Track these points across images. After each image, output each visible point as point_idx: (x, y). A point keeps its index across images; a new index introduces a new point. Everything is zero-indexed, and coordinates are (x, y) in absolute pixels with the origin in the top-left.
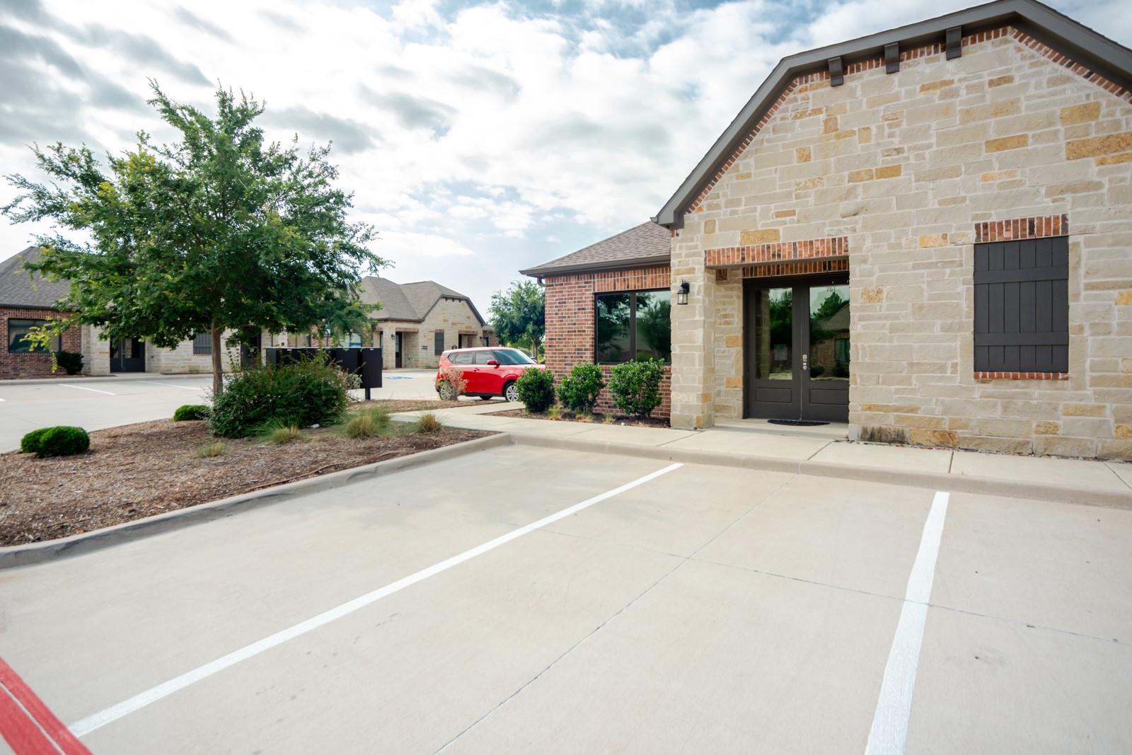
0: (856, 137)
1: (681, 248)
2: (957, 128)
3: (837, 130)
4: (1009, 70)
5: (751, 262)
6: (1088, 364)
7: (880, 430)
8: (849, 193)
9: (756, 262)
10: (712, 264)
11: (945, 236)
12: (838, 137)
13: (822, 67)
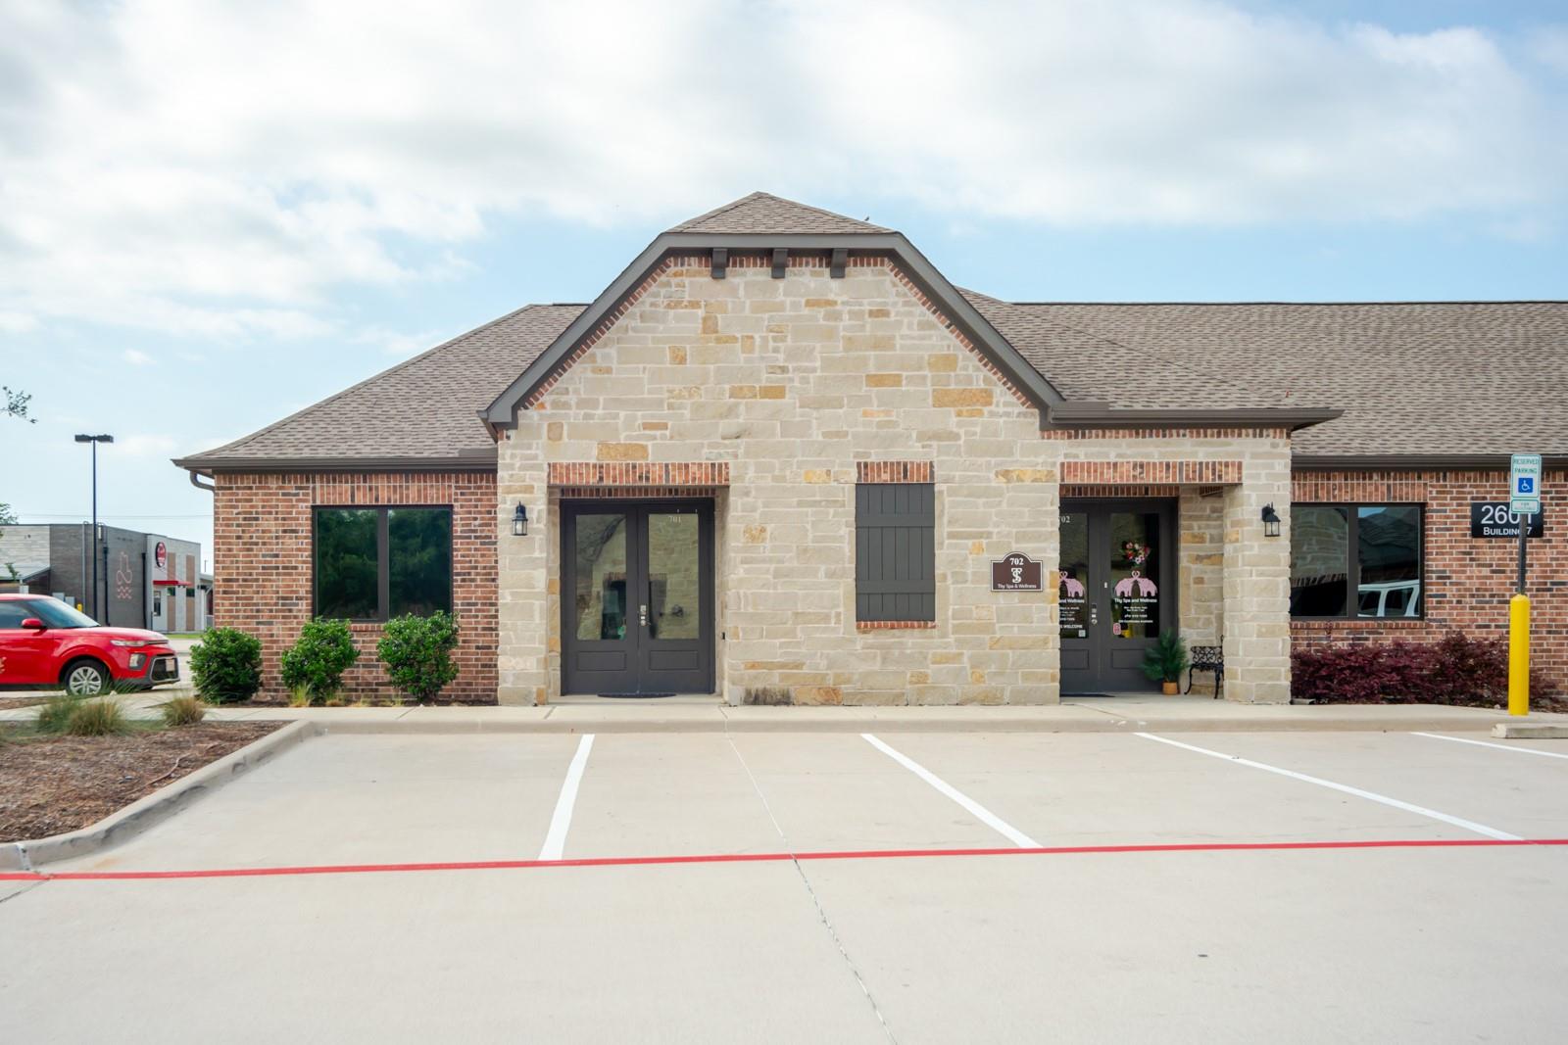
0: (739, 345)
1: (513, 456)
2: (839, 355)
3: (717, 332)
4: (886, 304)
5: (611, 483)
6: (950, 613)
7: (765, 691)
8: (731, 411)
9: (618, 483)
10: (558, 482)
11: (828, 473)
12: (718, 340)
13: (705, 254)
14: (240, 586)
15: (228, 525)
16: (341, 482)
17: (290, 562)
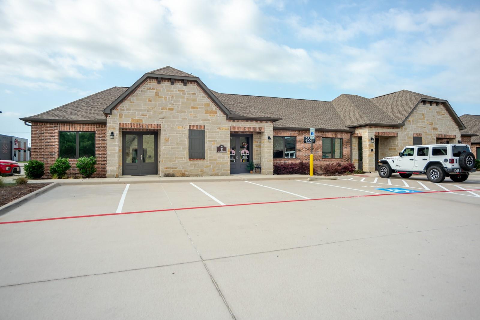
0: (163, 99)
1: (110, 121)
2: (185, 102)
3: (158, 95)
4: (195, 92)
5: (134, 128)
6: (208, 157)
7: (169, 174)
8: (162, 113)
9: (136, 128)
10: (121, 127)
11: (183, 127)
12: (159, 97)
13: (156, 78)
14: (39, 150)
15: (35, 135)
16: (66, 125)
17: (53, 144)
